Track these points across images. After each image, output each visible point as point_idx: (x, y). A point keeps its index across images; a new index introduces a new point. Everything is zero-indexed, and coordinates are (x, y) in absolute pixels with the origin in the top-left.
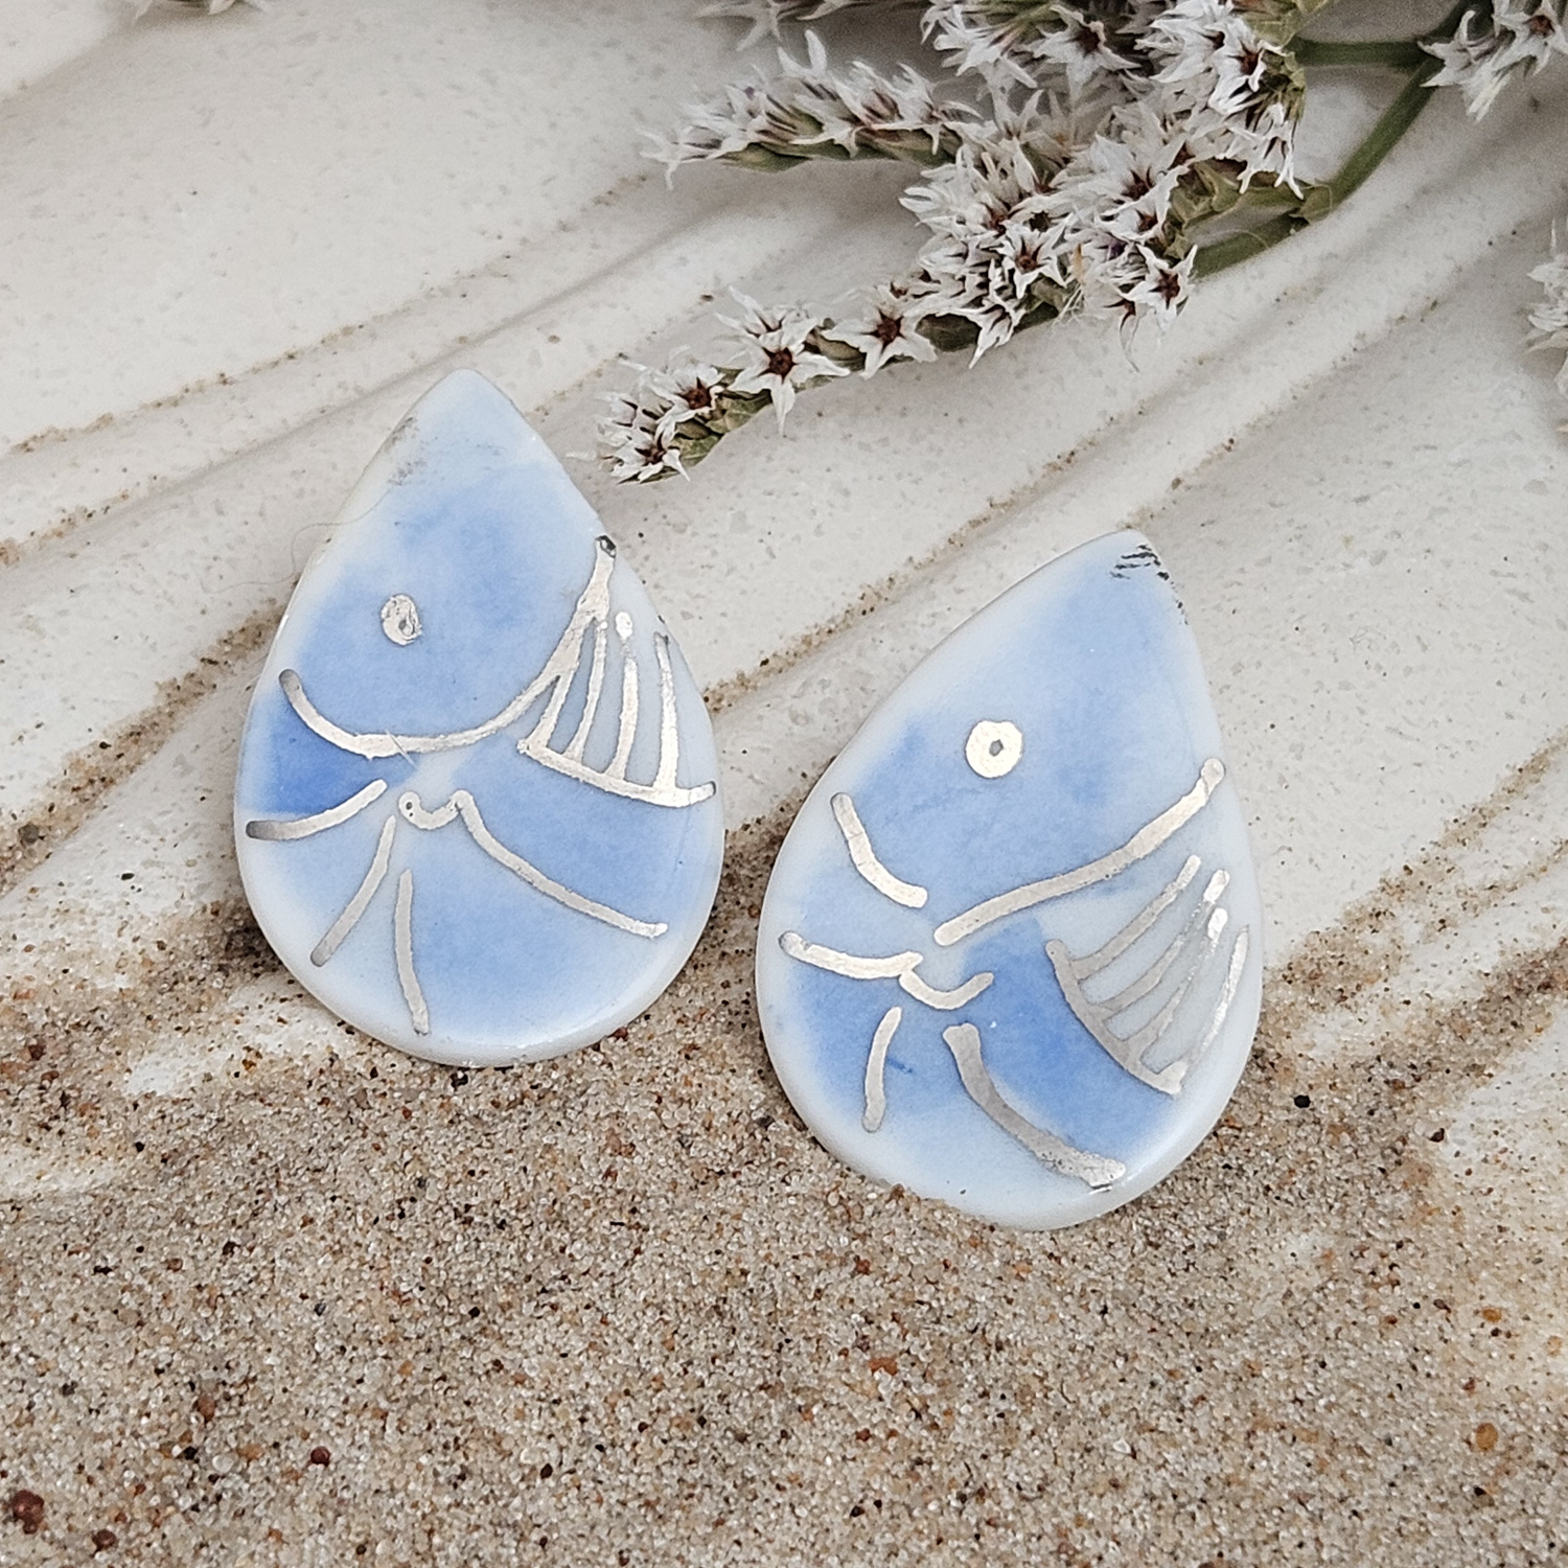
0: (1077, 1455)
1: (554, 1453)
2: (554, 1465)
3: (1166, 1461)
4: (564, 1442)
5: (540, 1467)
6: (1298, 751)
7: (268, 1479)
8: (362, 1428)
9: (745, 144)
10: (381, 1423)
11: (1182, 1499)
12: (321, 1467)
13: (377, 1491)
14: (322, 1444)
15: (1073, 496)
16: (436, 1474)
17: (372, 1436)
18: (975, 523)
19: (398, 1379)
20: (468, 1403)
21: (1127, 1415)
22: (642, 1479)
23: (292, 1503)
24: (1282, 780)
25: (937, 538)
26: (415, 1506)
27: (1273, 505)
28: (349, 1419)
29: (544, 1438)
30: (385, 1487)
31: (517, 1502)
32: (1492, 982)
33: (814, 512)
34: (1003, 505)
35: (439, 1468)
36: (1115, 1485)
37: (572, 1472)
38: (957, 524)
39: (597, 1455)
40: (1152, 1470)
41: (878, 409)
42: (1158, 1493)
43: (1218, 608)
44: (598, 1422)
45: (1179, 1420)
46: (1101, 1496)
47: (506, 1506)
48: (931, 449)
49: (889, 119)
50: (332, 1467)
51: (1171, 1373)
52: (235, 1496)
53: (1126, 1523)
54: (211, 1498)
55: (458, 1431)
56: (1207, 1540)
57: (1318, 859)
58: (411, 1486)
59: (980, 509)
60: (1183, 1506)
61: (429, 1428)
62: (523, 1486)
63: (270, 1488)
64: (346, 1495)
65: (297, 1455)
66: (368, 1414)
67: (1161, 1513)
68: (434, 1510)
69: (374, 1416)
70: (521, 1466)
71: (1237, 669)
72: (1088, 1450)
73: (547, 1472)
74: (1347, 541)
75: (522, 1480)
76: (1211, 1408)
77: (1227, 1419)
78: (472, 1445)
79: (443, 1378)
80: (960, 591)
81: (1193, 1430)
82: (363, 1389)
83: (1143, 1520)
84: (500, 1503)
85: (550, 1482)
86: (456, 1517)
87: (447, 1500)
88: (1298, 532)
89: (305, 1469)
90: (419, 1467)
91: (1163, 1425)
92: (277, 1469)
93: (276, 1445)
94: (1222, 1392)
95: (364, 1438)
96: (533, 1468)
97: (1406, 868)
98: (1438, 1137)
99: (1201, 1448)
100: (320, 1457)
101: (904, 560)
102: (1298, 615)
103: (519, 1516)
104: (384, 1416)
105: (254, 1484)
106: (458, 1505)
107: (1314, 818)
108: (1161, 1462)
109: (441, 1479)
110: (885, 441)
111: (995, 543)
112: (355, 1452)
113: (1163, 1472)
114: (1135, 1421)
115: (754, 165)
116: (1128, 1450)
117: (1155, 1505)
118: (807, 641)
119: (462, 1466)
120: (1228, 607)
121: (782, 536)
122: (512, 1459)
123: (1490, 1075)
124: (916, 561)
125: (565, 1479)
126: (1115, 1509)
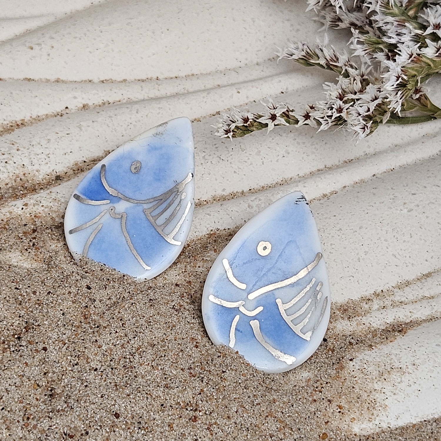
0: (223, 408)
1: (100, 366)
2: (98, 369)
3: (244, 416)
4: (103, 364)
5: (95, 368)
6: (366, 253)
7: (31, 350)
8: (58, 345)
9: (298, 58)
10: (63, 346)
11: (243, 426)
12: (44, 351)
13: (55, 361)
14: (47, 346)
15: (345, 171)
16: (71, 362)
17: (59, 348)
18: (319, 170)
19: (74, 337)
20: (85, 348)
21: (240, 402)
22: (118, 379)
23: (34, 358)
24: (359, 259)
25: (308, 171)
26: (62, 368)
27: (392, 189)
28: (57, 342)
29: (99, 362)
30: (57, 361)
31: (85, 374)
32: (388, 326)
33: (278, 156)
34: (328, 168)
35: (72, 361)
36: (229, 417)
37: (102, 372)
38: (314, 169)
39: (110, 370)
40: (239, 417)
41: (306, 134)
42: (238, 423)
43: (364, 211)
44: (115, 362)
45: (251, 407)
46: (224, 419)
47: (83, 374)
48: (315, 148)
49: (335, 62)
50: (47, 352)
51: (254, 395)
52: (23, 352)
53: (227, 427)
54: (18, 350)
55: (80, 353)
56: (244, 438)
57: (360, 281)
58: (63, 363)
59: (322, 167)
60: (242, 428)
61: (74, 350)
62: (89, 371)
63: (31, 353)
64: (47, 360)
65: (41, 346)
66: (61, 343)
67: (236, 428)
68: (66, 370)
69: (62, 344)
70: (90, 366)
71: (360, 228)
72: (226, 407)
73: (96, 370)
74: (405, 204)
75: (89, 370)
76: (261, 407)
77: (263, 411)
78: (81, 358)
79: (83, 340)
80: (305, 187)
81: (254, 411)
82: (64, 336)
83: (231, 428)
84: (82, 374)
85: (96, 372)
86: (70, 373)
87: (70, 369)
88: (394, 198)
89: (40, 351)
90: (67, 359)
91: (247, 407)
92: (34, 349)
93: (37, 343)
94: (265, 404)
95: (57, 348)
96: (93, 368)
97: (382, 290)
98: (351, 360)
99: (253, 416)
100: (45, 349)
101: (297, 174)
102: (382, 219)
103: (84, 378)
104: (65, 344)
105: (28, 350)
106: (72, 370)
107: (363, 271)
108: (242, 416)
109: (71, 363)
110: (304, 143)
111: (319, 177)
112: (53, 351)
113: (241, 418)
114: (241, 404)
115: (301, 63)
116: (236, 410)
117: (236, 425)
118: (263, 187)
119: (77, 362)
120: (366, 212)
121: (268, 159)
122: (89, 364)
123: (373, 349)
124: (300, 175)
125: (100, 373)
126: (226, 423)
